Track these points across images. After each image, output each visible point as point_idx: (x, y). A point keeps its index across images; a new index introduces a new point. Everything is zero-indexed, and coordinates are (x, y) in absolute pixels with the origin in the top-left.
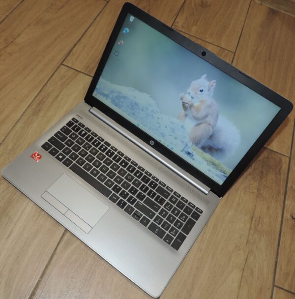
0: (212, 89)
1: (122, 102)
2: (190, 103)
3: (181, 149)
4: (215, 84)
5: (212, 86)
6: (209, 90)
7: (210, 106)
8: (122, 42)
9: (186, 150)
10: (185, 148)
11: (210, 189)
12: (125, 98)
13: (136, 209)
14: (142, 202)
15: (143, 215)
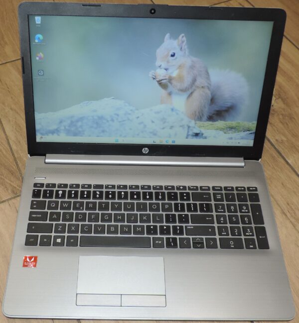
0: (185, 46)
1: (81, 126)
2: (167, 77)
3: (185, 135)
4: (184, 39)
5: (183, 42)
6: (181, 49)
7: (192, 67)
8: (41, 55)
9: (191, 133)
10: (188, 132)
11: (242, 159)
12: (81, 119)
13: (191, 237)
14: (190, 224)
15: (204, 237)
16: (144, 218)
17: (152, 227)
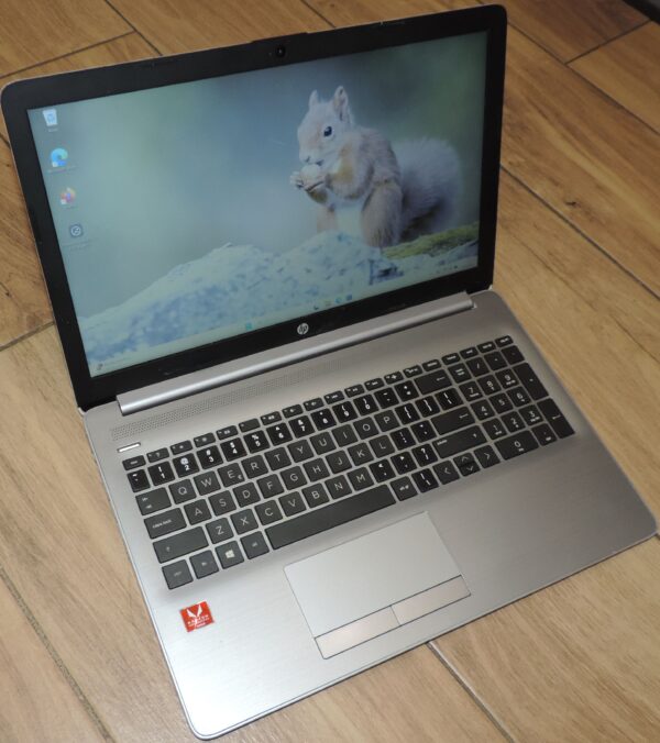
0: (347, 109)
2: (323, 178)
3: (368, 278)
4: (344, 95)
5: (342, 102)
6: (341, 116)
7: (364, 148)
8: (70, 192)
9: (376, 272)
10: (372, 272)
11: (465, 293)
12: (174, 304)
13: (450, 459)
14: (439, 437)
15: (471, 451)
16: (360, 454)
17: (380, 466)
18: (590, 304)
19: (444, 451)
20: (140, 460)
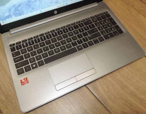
13: (92, 40)
14: (89, 35)
15: (97, 38)
16: (69, 40)
17: (74, 43)
18: (127, 4)
19: (90, 38)
20: (14, 44)
